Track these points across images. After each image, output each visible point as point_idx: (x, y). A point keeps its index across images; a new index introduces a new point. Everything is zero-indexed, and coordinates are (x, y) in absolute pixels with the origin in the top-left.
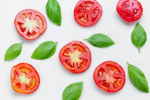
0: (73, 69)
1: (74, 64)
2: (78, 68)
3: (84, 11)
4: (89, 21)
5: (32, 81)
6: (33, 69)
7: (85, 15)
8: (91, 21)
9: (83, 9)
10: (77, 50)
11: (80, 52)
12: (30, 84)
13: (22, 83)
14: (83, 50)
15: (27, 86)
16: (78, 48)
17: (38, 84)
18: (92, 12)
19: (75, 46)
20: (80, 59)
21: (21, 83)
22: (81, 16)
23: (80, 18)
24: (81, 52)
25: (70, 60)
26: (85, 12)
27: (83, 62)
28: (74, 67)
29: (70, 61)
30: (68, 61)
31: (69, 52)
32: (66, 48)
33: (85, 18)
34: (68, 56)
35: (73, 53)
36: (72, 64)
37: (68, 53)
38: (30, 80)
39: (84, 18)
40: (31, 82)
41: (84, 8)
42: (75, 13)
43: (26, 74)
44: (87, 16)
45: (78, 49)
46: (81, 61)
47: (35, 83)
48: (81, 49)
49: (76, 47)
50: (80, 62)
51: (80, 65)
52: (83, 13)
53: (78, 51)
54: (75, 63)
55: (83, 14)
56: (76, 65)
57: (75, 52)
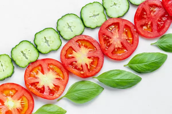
0: (82, 72)
1: (82, 66)
2: (89, 70)
3: (147, 17)
4: (154, 31)
5: (22, 101)
6: (18, 87)
7: (148, 23)
8: (156, 31)
9: (146, 15)
10: (83, 48)
11: (87, 49)
12: (22, 107)
13: (12, 109)
14: (91, 46)
15: (20, 110)
16: (83, 44)
17: (31, 102)
18: (158, 19)
19: (80, 42)
20: (89, 58)
21: (10, 109)
22: (143, 24)
23: (142, 26)
24: (89, 48)
25: (76, 62)
26: (149, 18)
27: (93, 62)
28: (82, 70)
29: (76, 64)
30: (74, 64)
31: (72, 52)
32: (69, 47)
33: (149, 26)
34: (73, 57)
35: (79, 52)
36: (79, 67)
37: (71, 54)
38: (20, 101)
39: (147, 27)
40: (22, 104)
41: (148, 12)
42: (136, 19)
43: (12, 96)
44: (152, 24)
45: (84, 46)
46: (91, 60)
47: (28, 103)
48: (88, 44)
49: (81, 44)
50: (89, 62)
51: (90, 65)
52: (147, 20)
53: (85, 48)
54: (84, 64)
55: (146, 22)
56: (85, 68)
57: (80, 51)
